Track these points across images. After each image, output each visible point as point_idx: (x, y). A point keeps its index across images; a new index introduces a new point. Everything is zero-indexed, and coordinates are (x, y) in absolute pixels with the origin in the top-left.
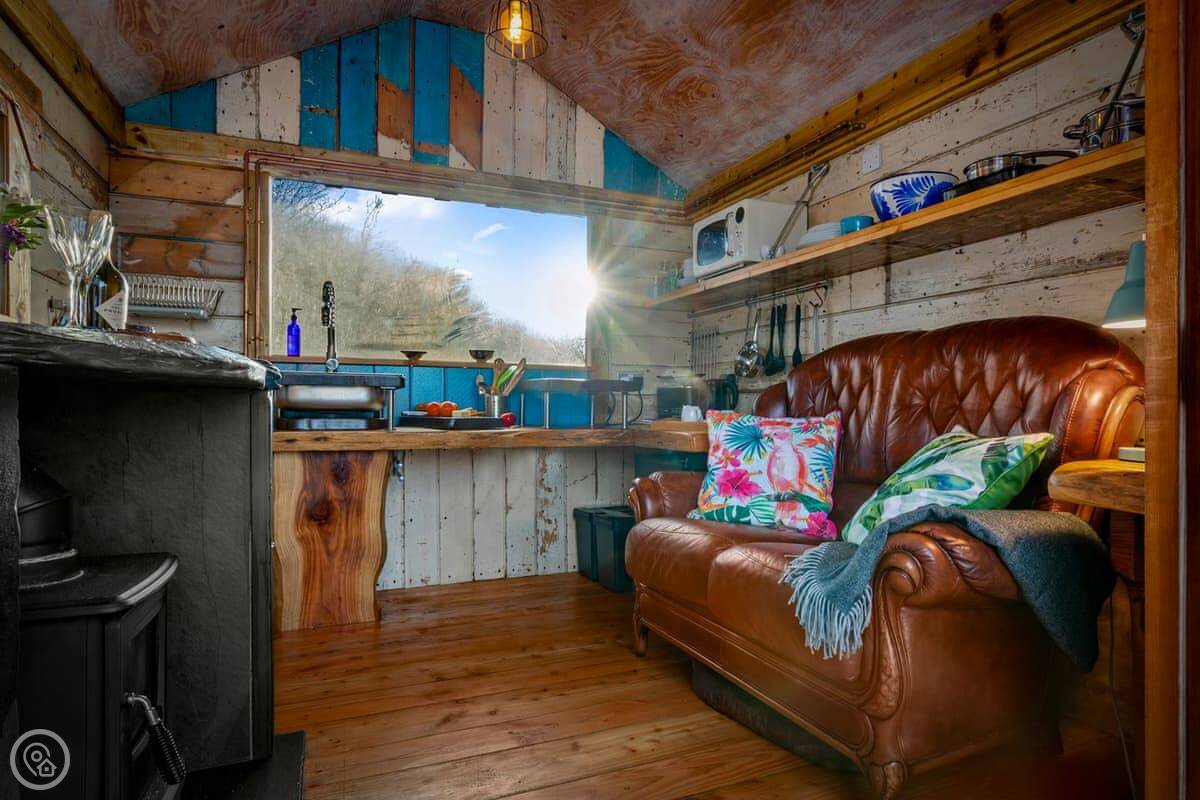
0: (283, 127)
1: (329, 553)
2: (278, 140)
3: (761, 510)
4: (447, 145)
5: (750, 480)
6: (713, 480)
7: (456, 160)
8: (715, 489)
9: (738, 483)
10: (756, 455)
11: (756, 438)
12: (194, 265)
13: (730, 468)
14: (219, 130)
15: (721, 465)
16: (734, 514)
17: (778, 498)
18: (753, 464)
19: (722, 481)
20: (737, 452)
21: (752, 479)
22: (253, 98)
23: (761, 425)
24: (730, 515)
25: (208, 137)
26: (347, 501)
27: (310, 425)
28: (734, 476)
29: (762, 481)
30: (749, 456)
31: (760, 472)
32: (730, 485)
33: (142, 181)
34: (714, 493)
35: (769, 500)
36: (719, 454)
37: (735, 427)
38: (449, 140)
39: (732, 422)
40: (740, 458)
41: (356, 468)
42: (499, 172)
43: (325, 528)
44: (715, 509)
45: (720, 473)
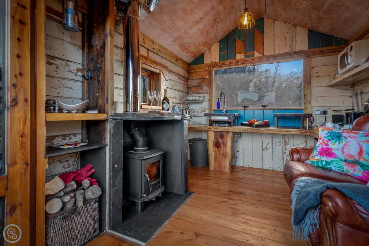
0: (216, 59)
1: (220, 154)
2: (215, 62)
3: (336, 164)
4: (254, 51)
5: (332, 152)
6: (316, 150)
7: (257, 54)
8: (317, 153)
9: (326, 152)
10: (337, 143)
11: (339, 137)
12: (200, 91)
13: (324, 146)
14: (204, 63)
15: (320, 145)
16: (324, 163)
17: (346, 161)
18: (334, 146)
19: (320, 151)
20: (329, 141)
21: (333, 151)
22: (210, 54)
23: (343, 132)
24: (322, 163)
25: (203, 64)
26: (223, 143)
27: (215, 125)
28: (325, 149)
29: (339, 153)
30: (334, 142)
31: (338, 149)
32: (323, 153)
33: (192, 76)
34: (316, 155)
35: (341, 161)
36: (321, 141)
37: (330, 133)
38: (254, 50)
39: (329, 131)
40: (329, 143)
41: (225, 135)
42: (269, 54)
43: (219, 148)
44: (315, 160)
45: (320, 148)
